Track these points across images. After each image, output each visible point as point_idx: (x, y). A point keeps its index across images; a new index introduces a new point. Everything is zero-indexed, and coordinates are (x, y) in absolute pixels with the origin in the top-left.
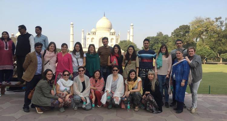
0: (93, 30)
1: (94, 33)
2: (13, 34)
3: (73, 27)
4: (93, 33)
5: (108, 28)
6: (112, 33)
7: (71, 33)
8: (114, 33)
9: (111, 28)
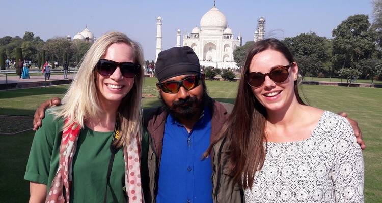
0: (195, 31)
1: (197, 35)
2: (69, 36)
3: (161, 25)
4: (194, 35)
5: (222, 27)
6: (226, 36)
7: (159, 34)
8: (229, 36)
9: (225, 28)
